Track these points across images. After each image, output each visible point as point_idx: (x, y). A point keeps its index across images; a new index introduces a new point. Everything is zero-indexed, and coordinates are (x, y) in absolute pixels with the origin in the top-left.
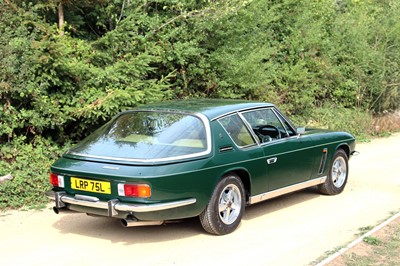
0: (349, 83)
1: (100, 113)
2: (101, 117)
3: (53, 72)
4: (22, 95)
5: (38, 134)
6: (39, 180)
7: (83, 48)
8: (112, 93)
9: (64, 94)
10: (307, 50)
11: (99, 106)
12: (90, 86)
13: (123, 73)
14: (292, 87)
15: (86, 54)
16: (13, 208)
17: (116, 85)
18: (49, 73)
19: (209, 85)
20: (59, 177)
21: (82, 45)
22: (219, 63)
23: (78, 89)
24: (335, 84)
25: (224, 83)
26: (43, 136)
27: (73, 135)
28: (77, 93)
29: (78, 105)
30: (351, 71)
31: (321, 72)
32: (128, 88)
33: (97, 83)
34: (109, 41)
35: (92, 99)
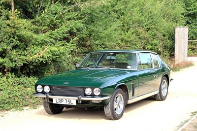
0: (155, 41)
1: (42, 59)
2: (42, 61)
3: (16, 38)
5: (8, 71)
6: (16, 96)
8: (48, 48)
9: (20, 49)
10: (133, 23)
11: (41, 55)
12: (33, 45)
13: (51, 38)
14: (127, 44)
15: (29, 27)
16: (7, 110)
17: (49, 44)
18: (14, 38)
19: (88, 43)
22: (93, 31)
23: (27, 47)
24: (147, 42)
25: (97, 42)
26: (11, 72)
27: (24, 72)
28: (27, 49)
29: (28, 55)
30: (155, 35)
31: (141, 35)
32: (56, 46)
33: (37, 43)
34: (42, 20)
35: (35, 52)
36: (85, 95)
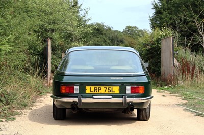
20: (75, 87)
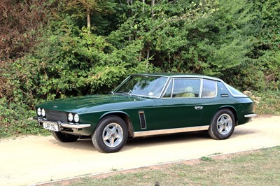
1: (99, 82)
2: (100, 84)
3: (73, 56)
4: (52, 70)
5: (63, 93)
7: (100, 41)
9: (81, 69)
11: (99, 77)
12: (99, 65)
13: (118, 57)
15: (101, 45)
17: (112, 65)
18: (70, 57)
21: (100, 39)
23: (90, 66)
26: (66, 94)
29: (89, 76)
32: (118, 66)
36: (69, 122)
